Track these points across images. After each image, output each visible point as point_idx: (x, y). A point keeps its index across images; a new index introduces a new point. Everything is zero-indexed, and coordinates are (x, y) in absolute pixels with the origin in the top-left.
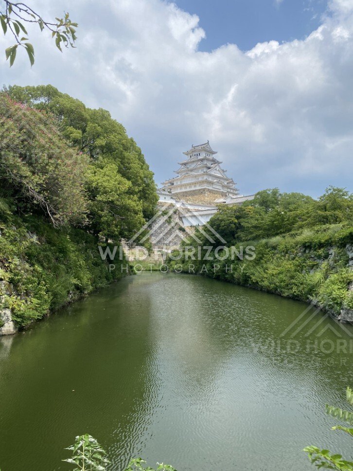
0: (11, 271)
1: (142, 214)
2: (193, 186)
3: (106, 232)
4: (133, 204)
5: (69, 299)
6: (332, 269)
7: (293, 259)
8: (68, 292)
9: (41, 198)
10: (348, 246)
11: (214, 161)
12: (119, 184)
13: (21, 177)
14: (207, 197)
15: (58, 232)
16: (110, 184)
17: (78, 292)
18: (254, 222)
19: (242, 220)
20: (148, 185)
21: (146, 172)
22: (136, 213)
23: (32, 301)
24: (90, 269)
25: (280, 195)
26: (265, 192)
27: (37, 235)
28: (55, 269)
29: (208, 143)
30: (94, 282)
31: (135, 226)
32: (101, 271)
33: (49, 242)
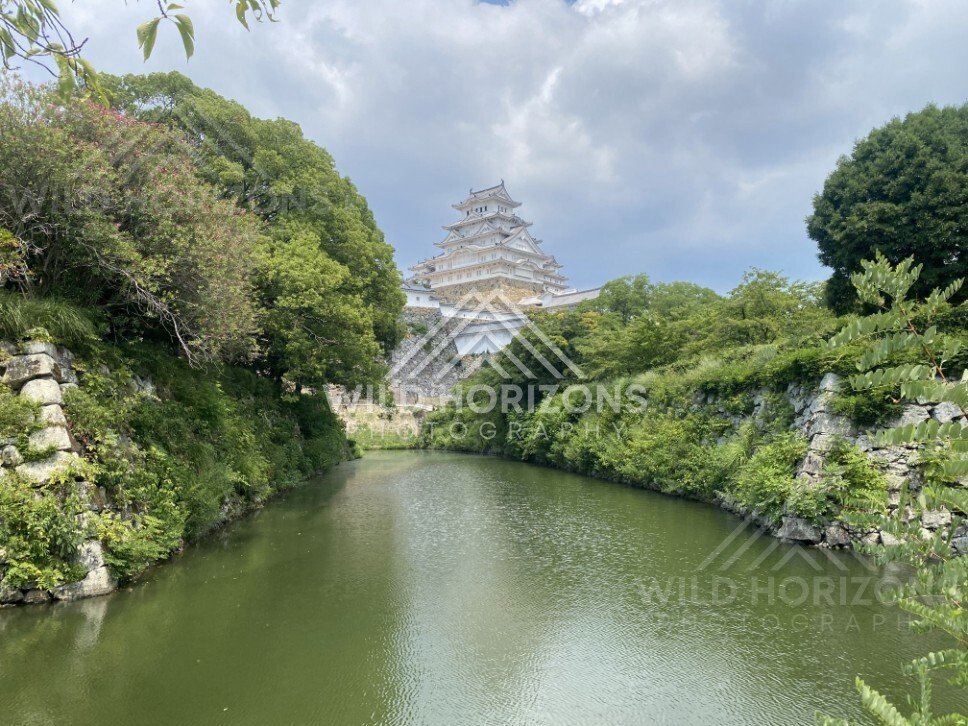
0: (100, 461)
1: (372, 334)
2: (474, 274)
3: (297, 372)
4: (354, 313)
5: (223, 515)
6: (762, 435)
7: (682, 417)
8: (222, 501)
9: (161, 305)
10: (790, 387)
11: (516, 222)
12: (322, 272)
13: (119, 262)
15: (197, 374)
16: (304, 274)
17: (241, 500)
18: (601, 344)
19: (576, 340)
20: (383, 274)
21: (378, 246)
22: (360, 331)
23: (147, 522)
24: (266, 452)
25: (652, 287)
26: (620, 282)
27: (154, 383)
28: (194, 455)
29: (502, 185)
30: (274, 477)
31: (357, 358)
32: (289, 455)
33: (179, 397)
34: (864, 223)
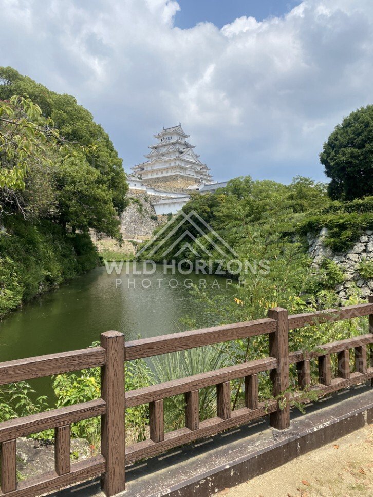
1: (112, 204)
2: (165, 172)
3: (75, 222)
4: (102, 194)
5: (39, 291)
8: (39, 285)
10: (308, 234)
11: (187, 145)
12: (87, 174)
14: (180, 184)
16: (78, 174)
17: (48, 284)
18: (225, 211)
19: (214, 208)
20: (117, 174)
21: (114, 160)
22: (105, 203)
23: (6, 292)
24: (59, 261)
25: (253, 182)
26: (237, 179)
27: (5, 227)
28: (25, 261)
29: (180, 125)
30: (63, 274)
31: (104, 216)
32: (70, 263)
33: (17, 233)
34: (344, 158)
